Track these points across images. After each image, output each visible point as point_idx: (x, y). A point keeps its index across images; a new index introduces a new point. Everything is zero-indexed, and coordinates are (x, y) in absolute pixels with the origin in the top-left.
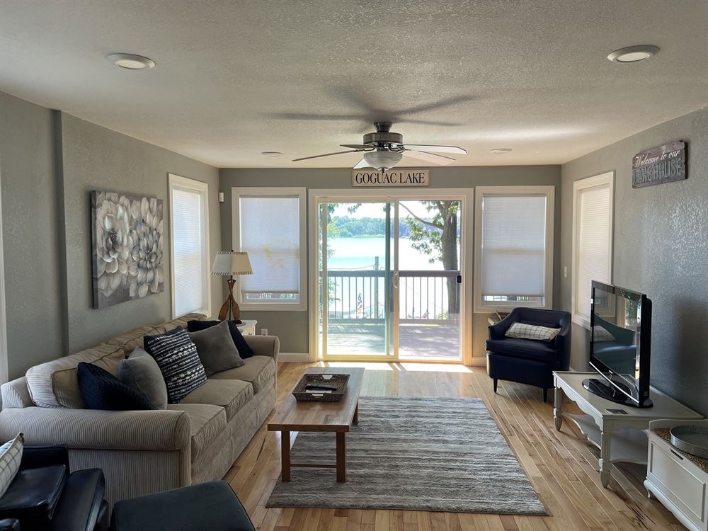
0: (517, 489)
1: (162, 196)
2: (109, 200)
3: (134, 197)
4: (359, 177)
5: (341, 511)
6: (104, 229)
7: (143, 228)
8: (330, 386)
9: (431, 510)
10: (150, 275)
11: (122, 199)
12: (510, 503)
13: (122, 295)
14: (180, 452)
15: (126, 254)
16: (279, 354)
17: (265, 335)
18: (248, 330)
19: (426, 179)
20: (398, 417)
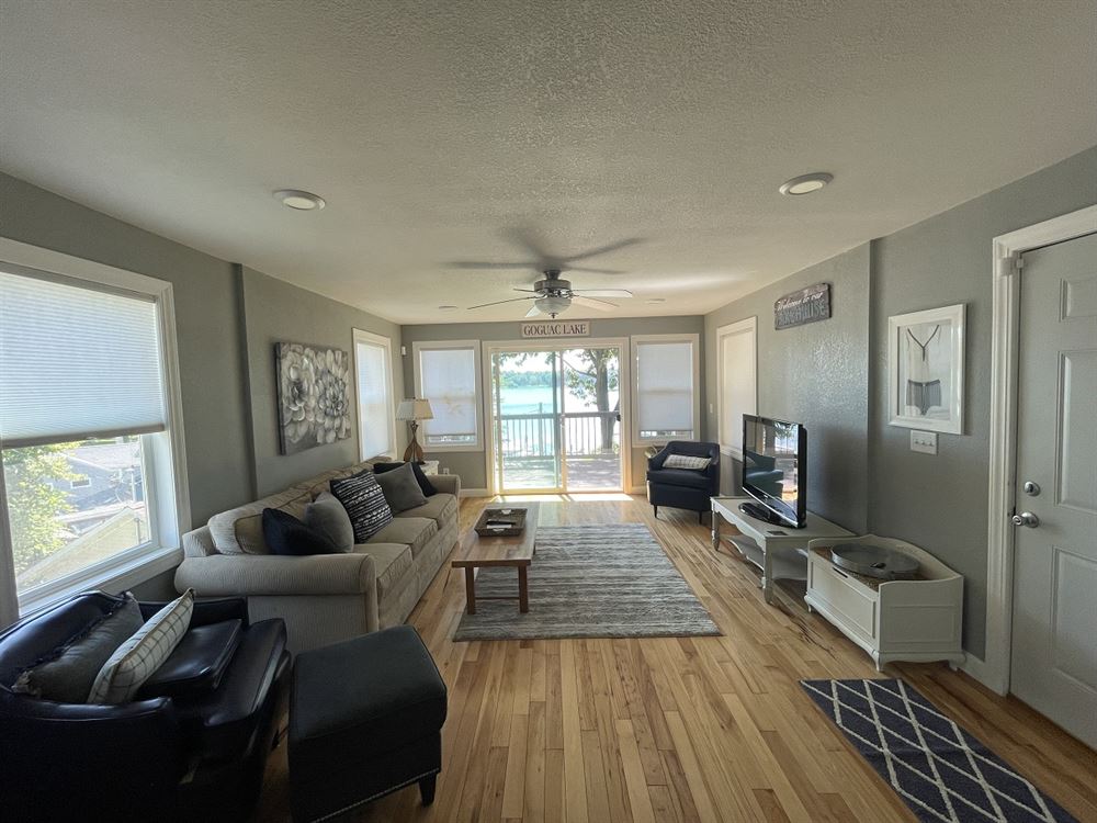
0: (689, 611)
1: (347, 349)
2: (294, 351)
3: (319, 349)
4: (528, 329)
5: (527, 642)
6: (289, 379)
7: (329, 378)
8: (509, 521)
9: (612, 637)
10: (337, 422)
11: (307, 351)
12: (685, 626)
13: (310, 441)
14: (366, 596)
15: (313, 403)
16: (460, 490)
17: (447, 474)
18: (431, 470)
19: (587, 330)
20: (571, 544)
